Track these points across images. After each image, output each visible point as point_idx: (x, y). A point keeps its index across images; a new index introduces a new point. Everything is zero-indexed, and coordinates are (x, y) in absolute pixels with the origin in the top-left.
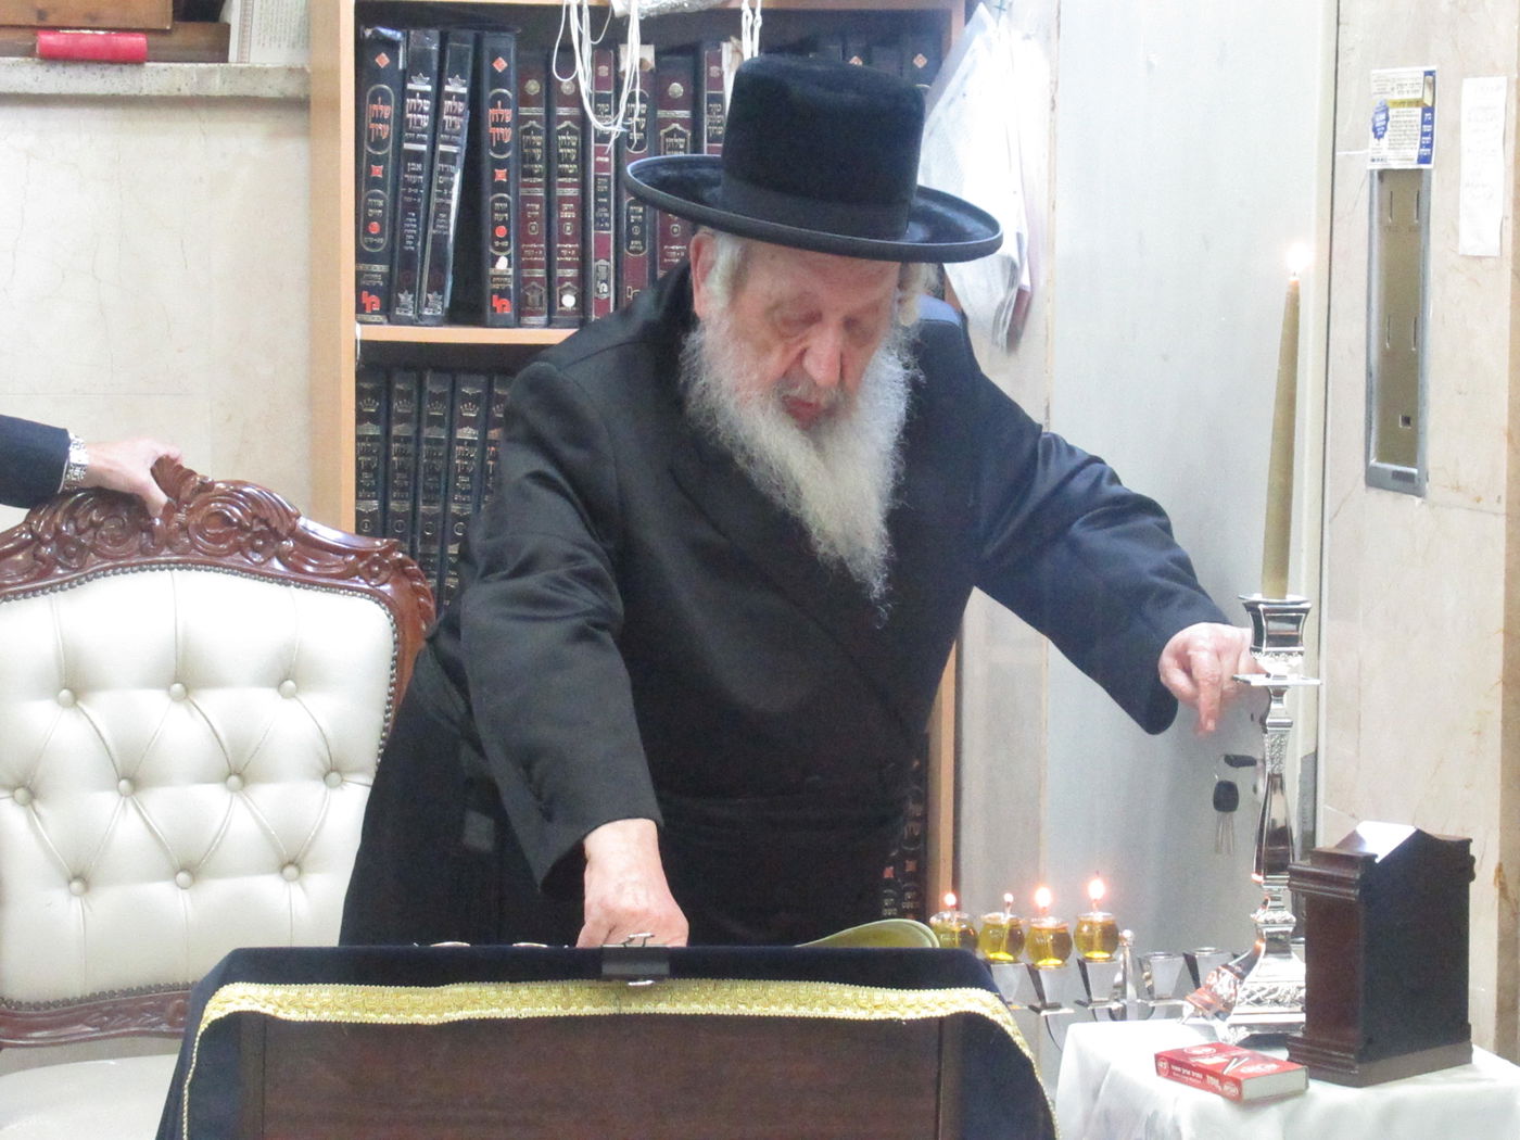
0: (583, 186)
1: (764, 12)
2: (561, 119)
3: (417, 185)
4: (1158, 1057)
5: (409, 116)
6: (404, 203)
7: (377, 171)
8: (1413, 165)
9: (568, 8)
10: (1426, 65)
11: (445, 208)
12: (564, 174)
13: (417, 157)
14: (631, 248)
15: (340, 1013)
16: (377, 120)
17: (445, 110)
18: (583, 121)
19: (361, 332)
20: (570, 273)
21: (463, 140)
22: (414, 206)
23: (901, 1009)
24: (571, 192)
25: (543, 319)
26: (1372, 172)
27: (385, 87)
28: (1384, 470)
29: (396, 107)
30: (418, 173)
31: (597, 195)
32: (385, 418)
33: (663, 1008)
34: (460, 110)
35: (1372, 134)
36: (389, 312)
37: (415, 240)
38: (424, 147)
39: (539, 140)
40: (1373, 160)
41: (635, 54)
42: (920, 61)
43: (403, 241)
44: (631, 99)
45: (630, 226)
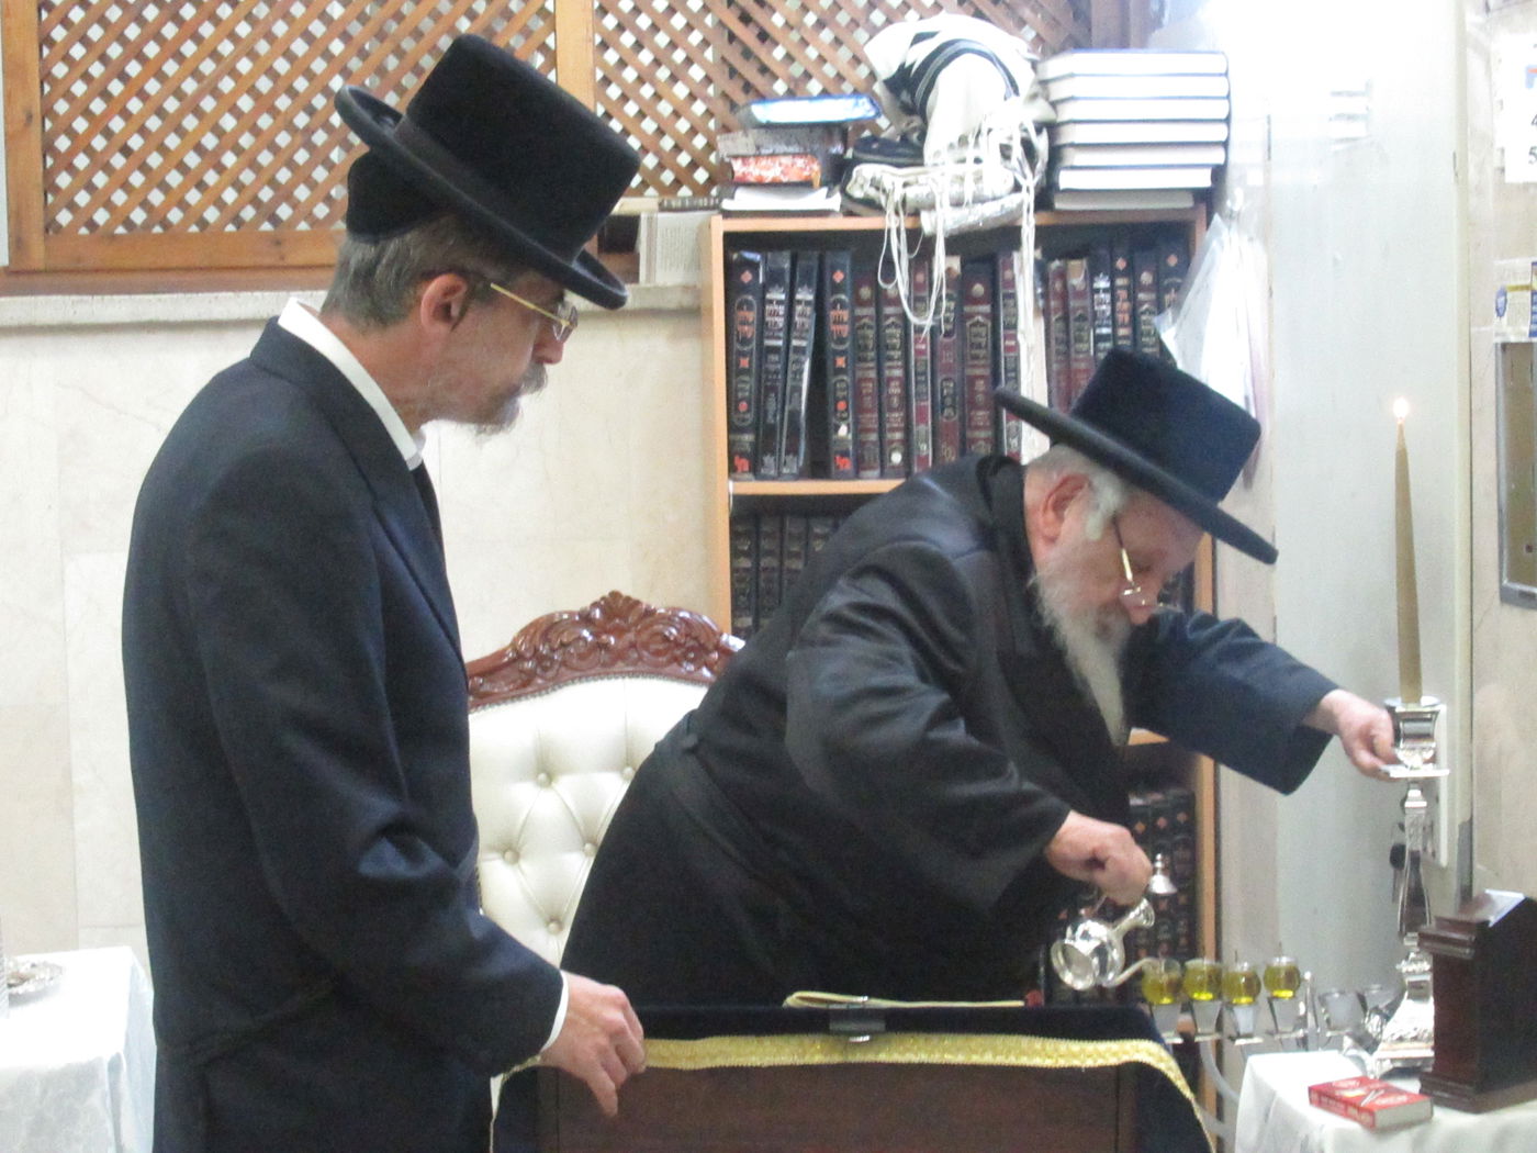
0: (906, 368)
2: (888, 317)
3: (776, 373)
4: (1311, 1090)
6: (766, 387)
7: (744, 363)
8: (1525, 339)
9: (889, 231)
10: (1532, 257)
11: (798, 390)
12: (891, 359)
13: (775, 350)
14: (945, 415)
17: (797, 313)
18: (904, 316)
19: (732, 487)
20: (898, 436)
21: (811, 335)
22: (773, 389)
23: (1081, 1057)
24: (897, 373)
25: (876, 472)
26: (1496, 344)
27: (750, 298)
28: (1513, 589)
29: (758, 313)
30: (776, 363)
31: (916, 374)
32: (756, 553)
33: (884, 1057)
34: (808, 313)
35: (1495, 315)
36: (756, 470)
37: (775, 416)
38: (780, 343)
39: (871, 333)
40: (1497, 335)
41: (943, 264)
42: (1173, 261)
43: (766, 415)
44: (939, 299)
45: (943, 398)
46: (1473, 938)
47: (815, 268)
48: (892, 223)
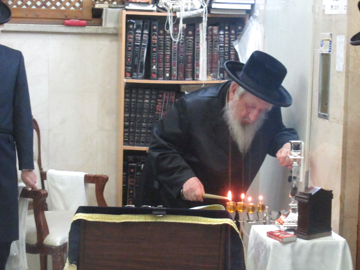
0: (171, 52)
1: (208, 18)
2: (167, 38)
3: (138, 51)
4: (267, 233)
5: (136, 37)
6: (135, 55)
7: (130, 48)
8: (327, 53)
9: (168, 16)
10: (330, 32)
11: (143, 56)
12: (167, 49)
13: (138, 46)
14: (181, 64)
15: (100, 220)
16: (130, 38)
17: (144, 36)
18: (171, 39)
19: (125, 80)
20: (168, 69)
21: (147, 42)
22: (137, 56)
23: (213, 222)
24: (169, 53)
25: (162, 78)
26: (321, 53)
27: (132, 32)
28: (322, 114)
29: (134, 36)
30: (138, 49)
31: (174, 54)
32: (130, 98)
33: (165, 221)
34: (147, 36)
35: (320, 46)
36: (131, 76)
37: (137, 62)
38: (139, 44)
39: (162, 42)
40: (321, 51)
41: (182, 25)
42: (240, 28)
43: (134, 62)
44: (180, 35)
45: (180, 60)
46: (308, 197)
47: (149, 25)
48: (169, 14)
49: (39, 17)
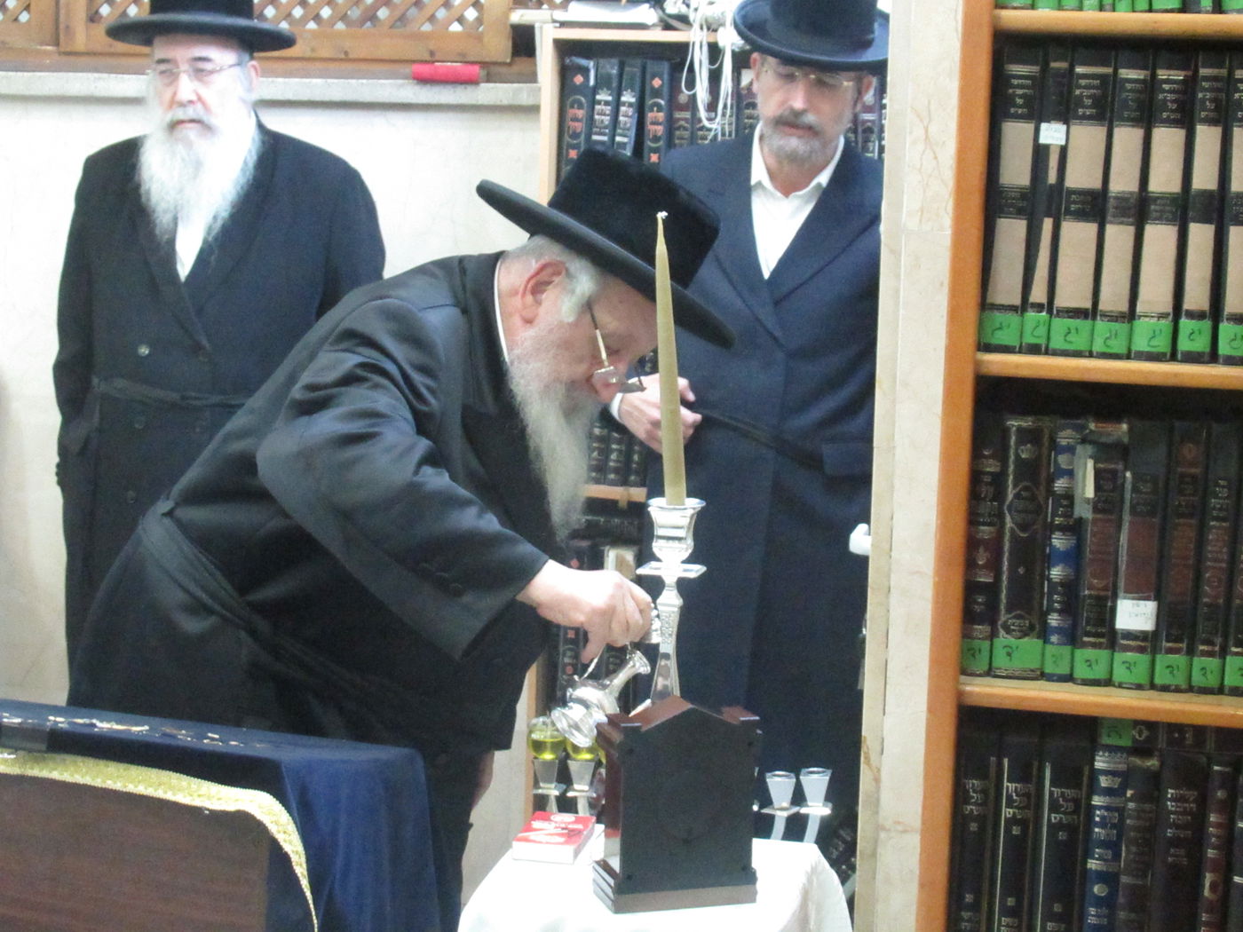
5: (597, 117)
7: (573, 154)
9: (694, 43)
16: (575, 119)
17: (621, 113)
29: (588, 112)
34: (631, 113)
38: (605, 138)
39: (686, 134)
41: (728, 76)
47: (638, 74)
48: (695, 37)
49: (351, 56)
